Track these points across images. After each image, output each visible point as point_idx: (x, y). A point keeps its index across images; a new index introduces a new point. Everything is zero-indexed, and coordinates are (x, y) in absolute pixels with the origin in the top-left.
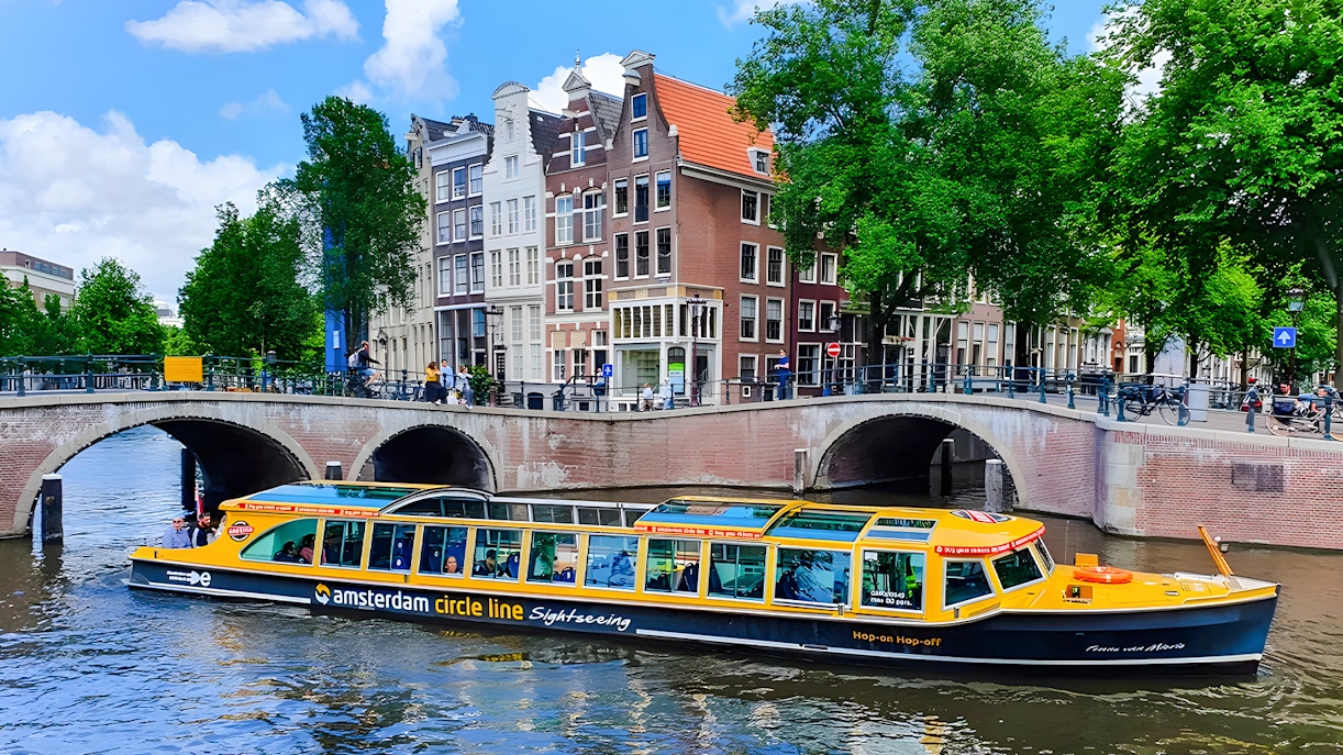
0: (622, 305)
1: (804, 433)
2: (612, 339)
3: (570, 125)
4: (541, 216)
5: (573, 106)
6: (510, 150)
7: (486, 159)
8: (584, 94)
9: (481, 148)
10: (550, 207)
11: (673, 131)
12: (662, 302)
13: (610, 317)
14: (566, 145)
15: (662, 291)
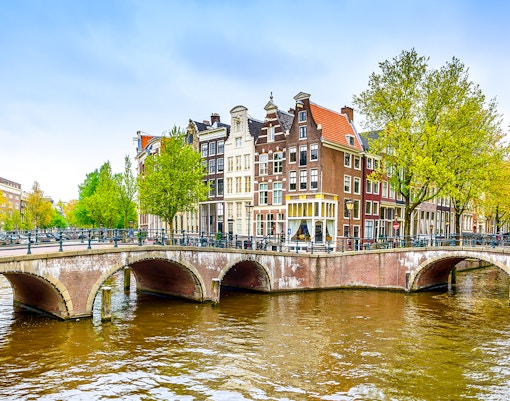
0: (293, 202)
1: (407, 264)
2: (287, 218)
3: (267, 125)
4: (252, 163)
5: (268, 116)
6: (238, 135)
7: (226, 139)
8: (275, 111)
9: (224, 134)
10: (257, 159)
11: (319, 127)
12: (313, 201)
13: (286, 207)
14: (265, 132)
15: (314, 196)
